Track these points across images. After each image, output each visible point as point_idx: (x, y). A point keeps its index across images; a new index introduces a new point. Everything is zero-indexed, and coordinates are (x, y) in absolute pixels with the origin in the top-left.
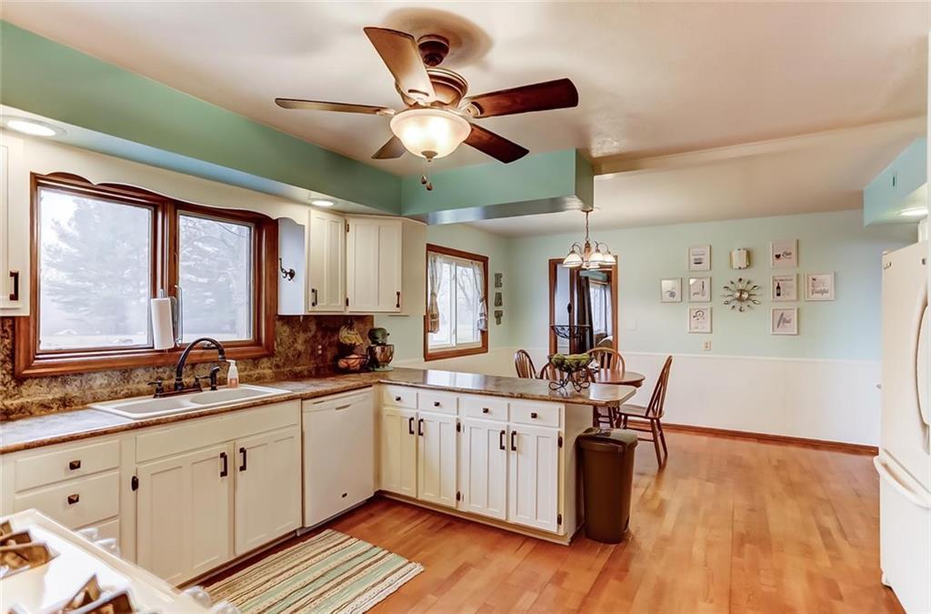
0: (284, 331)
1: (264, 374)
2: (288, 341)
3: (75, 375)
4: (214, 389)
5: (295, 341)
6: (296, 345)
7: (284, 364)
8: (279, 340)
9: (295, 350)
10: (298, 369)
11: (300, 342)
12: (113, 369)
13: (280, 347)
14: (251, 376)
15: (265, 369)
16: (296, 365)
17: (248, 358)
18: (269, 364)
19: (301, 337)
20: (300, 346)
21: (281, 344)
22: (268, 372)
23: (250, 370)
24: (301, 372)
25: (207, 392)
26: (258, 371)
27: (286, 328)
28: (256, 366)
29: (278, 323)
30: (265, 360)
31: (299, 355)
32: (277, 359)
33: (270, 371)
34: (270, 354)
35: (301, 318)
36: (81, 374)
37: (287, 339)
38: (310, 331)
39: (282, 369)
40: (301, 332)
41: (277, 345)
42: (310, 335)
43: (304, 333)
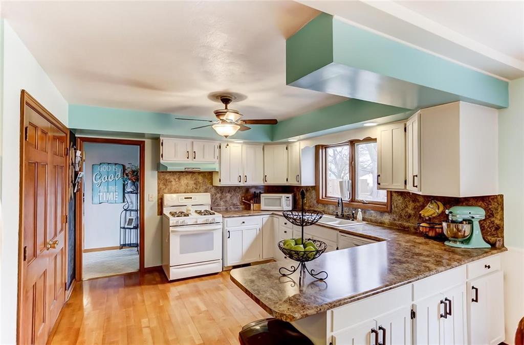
0: (398, 200)
1: (385, 222)
2: (402, 206)
4: (353, 220)
5: (406, 206)
6: (407, 209)
8: (395, 204)
9: (407, 212)
10: (406, 224)
11: (410, 208)
13: (396, 209)
18: (389, 217)
19: (412, 205)
20: (410, 211)
21: (397, 207)
24: (408, 227)
25: (350, 221)
26: (382, 219)
27: (400, 197)
28: (382, 216)
30: (387, 214)
31: (410, 216)
32: (394, 215)
34: (390, 212)
37: (401, 204)
38: (419, 202)
39: (396, 222)
40: (411, 202)
41: (394, 207)
42: (418, 204)
43: (413, 202)
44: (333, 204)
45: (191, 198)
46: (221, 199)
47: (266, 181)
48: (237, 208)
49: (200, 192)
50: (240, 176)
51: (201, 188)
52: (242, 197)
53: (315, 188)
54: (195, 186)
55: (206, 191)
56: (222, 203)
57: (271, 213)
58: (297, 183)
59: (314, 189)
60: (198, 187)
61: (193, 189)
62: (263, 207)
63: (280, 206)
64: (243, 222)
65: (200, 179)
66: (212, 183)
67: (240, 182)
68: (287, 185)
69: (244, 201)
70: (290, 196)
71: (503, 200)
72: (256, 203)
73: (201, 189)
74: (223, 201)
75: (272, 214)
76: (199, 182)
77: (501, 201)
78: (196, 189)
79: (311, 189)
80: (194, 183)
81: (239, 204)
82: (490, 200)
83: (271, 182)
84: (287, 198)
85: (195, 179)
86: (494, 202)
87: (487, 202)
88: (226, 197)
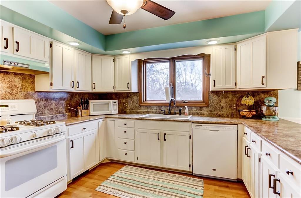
0: (215, 98)
1: (204, 113)
3: (149, 106)
4: (180, 115)
5: (220, 101)
6: (220, 103)
7: (214, 111)
8: (211, 101)
9: (220, 105)
10: (220, 113)
11: (223, 102)
12: (157, 106)
13: (212, 104)
14: (198, 113)
15: (205, 111)
16: (220, 111)
17: (198, 107)
18: (207, 110)
19: (223, 101)
20: (223, 104)
21: (213, 103)
22: (206, 112)
23: (198, 111)
24: (222, 114)
25: (178, 116)
26: (201, 112)
27: (215, 96)
28: (201, 110)
29: (211, 94)
30: (205, 108)
31: (222, 108)
32: (211, 108)
33: (207, 112)
34: (207, 106)
35: (223, 92)
36: (151, 106)
37: (216, 101)
38: (229, 98)
39: (212, 112)
40: (223, 98)
41: (211, 103)
42: (228, 99)
43: (225, 98)
44: (156, 105)
45: (7, 106)
46: (45, 107)
47: (94, 88)
48: (63, 116)
49: (18, 99)
50: (73, 82)
51: (19, 93)
52: (67, 104)
53: (138, 94)
54: (9, 90)
55: (26, 97)
56: (47, 111)
57: (104, 116)
58: (128, 89)
59: (136, 95)
60: (14, 93)
61: (5, 95)
62: (92, 112)
63: (108, 110)
64: (85, 129)
65: (17, 81)
66: (34, 89)
67: (73, 87)
68: (114, 92)
69: (70, 108)
70: (116, 101)
71: (278, 93)
72: (84, 110)
73: (19, 95)
74: (48, 109)
75: (106, 117)
76: (16, 86)
77: (277, 94)
78: (11, 94)
79: (132, 95)
80: (8, 87)
81: (64, 112)
82: (271, 93)
83: (99, 89)
84: (114, 103)
85: (9, 82)
86: (274, 94)
87: (270, 95)
88: (51, 104)
